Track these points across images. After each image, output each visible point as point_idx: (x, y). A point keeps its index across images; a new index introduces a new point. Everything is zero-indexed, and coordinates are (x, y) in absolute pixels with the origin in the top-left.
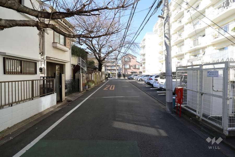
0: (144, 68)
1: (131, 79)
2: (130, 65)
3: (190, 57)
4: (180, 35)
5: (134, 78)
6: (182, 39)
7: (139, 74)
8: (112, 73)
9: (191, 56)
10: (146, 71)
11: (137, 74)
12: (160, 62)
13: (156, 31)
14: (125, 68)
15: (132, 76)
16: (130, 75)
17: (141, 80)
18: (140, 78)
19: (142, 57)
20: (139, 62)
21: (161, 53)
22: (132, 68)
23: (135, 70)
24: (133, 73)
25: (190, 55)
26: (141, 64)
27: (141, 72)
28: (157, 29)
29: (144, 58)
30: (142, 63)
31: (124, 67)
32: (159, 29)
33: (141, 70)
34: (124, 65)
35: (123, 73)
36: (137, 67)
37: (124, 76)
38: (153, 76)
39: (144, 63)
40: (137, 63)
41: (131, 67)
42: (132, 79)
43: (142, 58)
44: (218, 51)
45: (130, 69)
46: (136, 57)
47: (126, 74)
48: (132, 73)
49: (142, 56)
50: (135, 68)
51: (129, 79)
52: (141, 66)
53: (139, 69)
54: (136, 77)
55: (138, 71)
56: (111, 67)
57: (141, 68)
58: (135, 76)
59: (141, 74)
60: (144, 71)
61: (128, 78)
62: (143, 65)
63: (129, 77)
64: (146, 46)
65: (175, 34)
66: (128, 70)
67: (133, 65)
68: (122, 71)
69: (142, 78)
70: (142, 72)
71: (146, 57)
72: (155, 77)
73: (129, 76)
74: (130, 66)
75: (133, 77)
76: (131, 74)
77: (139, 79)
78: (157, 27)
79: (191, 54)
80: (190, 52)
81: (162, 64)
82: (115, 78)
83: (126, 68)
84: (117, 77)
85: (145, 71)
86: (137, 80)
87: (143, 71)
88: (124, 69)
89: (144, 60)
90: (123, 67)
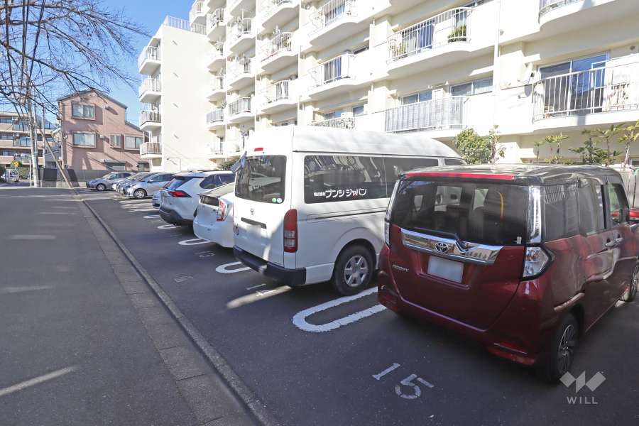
0: (157, 149)
1: (101, 188)
2: (97, 136)
3: (314, 119)
4: (284, 42)
5: (114, 187)
6: (292, 54)
7: (136, 169)
8: (20, 165)
9: (316, 115)
10: (163, 160)
11: (128, 169)
12: (215, 131)
13: (201, 21)
14: (75, 147)
15: (106, 178)
16: (101, 174)
17: (140, 194)
18: (138, 186)
19: (149, 108)
20: (138, 124)
21: (215, 103)
22: (106, 146)
23: (120, 157)
24: (114, 168)
25: (314, 112)
26: (147, 134)
27: (146, 165)
28: (206, 16)
29: (156, 112)
30: (150, 132)
31: (70, 140)
32: (209, 16)
33: (145, 155)
34: (73, 133)
35: (66, 166)
36: (130, 143)
37: (73, 176)
38: (190, 178)
39: (157, 131)
40: (131, 130)
41: (105, 143)
42: (107, 189)
43: (149, 110)
44: (398, 103)
45: (98, 148)
46: (126, 108)
47: (85, 168)
48: (108, 164)
49: (150, 105)
50: (122, 149)
51: (96, 189)
52: (147, 140)
53: (138, 152)
54: (120, 181)
55: (133, 160)
56: (15, 138)
57: (143, 147)
58: (119, 176)
59: (146, 169)
60: (157, 162)
61: (88, 185)
62: (153, 140)
63: (90, 183)
64: (162, 70)
65: (266, 40)
66: (90, 154)
67: (112, 136)
68: (61, 158)
69: (146, 186)
70: (151, 162)
71: (163, 109)
72: (202, 185)
73: (90, 179)
74: (98, 139)
75: (110, 182)
76: (105, 168)
77: (130, 190)
78: (205, 9)
79: (317, 109)
80: (314, 103)
81: (222, 139)
82: (28, 184)
83: (81, 144)
84: (35, 180)
85: (160, 158)
86: (125, 193)
87: (154, 159)
88: (69, 149)
89: (158, 118)
90: (64, 141)
